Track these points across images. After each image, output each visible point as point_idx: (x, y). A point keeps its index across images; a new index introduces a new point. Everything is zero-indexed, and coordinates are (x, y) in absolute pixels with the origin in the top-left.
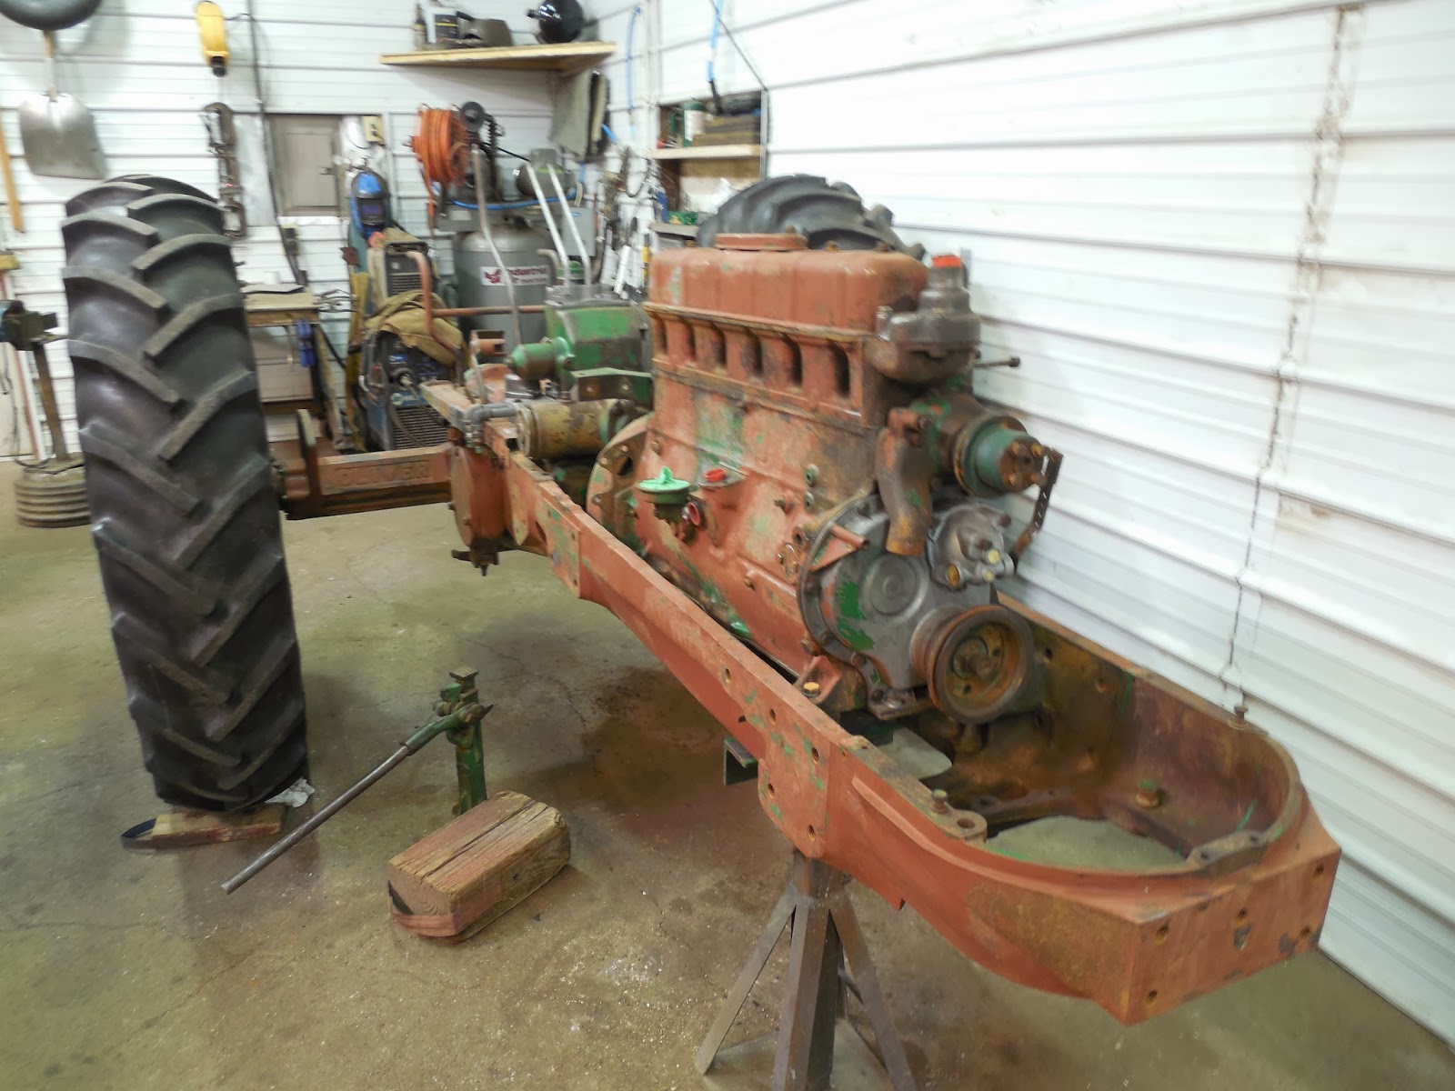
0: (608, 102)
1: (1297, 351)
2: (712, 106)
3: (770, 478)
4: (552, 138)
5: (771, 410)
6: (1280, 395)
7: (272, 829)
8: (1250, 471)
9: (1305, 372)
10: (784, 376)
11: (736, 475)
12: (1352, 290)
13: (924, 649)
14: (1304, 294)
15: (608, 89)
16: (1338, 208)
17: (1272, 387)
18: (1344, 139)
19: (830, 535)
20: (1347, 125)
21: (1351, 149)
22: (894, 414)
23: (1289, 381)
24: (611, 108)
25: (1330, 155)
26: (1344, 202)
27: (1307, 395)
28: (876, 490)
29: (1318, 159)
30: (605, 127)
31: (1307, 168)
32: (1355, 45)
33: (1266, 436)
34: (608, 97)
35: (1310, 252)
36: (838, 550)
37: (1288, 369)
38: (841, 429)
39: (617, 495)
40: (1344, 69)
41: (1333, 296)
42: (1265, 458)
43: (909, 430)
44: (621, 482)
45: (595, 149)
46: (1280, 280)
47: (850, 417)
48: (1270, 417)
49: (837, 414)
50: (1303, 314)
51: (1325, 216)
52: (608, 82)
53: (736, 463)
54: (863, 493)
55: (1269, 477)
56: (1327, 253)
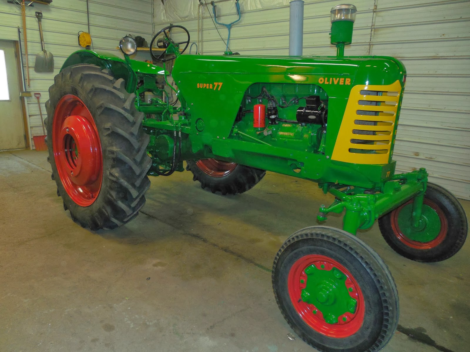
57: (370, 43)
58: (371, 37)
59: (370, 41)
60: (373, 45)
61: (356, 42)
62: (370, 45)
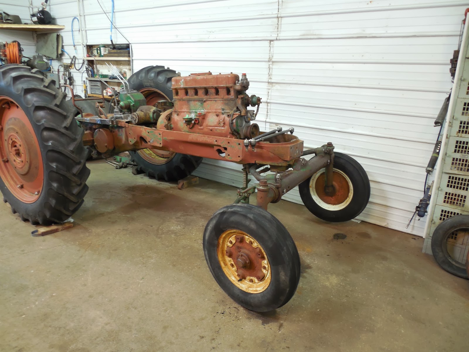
0: (63, 43)
1: (269, 98)
2: (112, 47)
3: (212, 112)
4: (36, 52)
5: (211, 100)
6: (268, 105)
7: (71, 226)
8: (264, 120)
9: (271, 101)
10: (214, 94)
11: (203, 113)
12: (277, 87)
13: (246, 131)
14: (270, 88)
15: (62, 39)
16: (273, 73)
17: (266, 104)
18: (273, 62)
19: (234, 114)
20: (273, 60)
21: (274, 63)
22: (239, 96)
23: (269, 103)
24: (64, 44)
25: (271, 64)
26: (274, 72)
27: (272, 105)
28: (237, 108)
29: (269, 65)
30: (62, 49)
31: (268, 66)
32: (273, 47)
33: (266, 113)
34: (62, 41)
35: (270, 81)
36: (235, 116)
37: (268, 101)
38: (229, 100)
39: (169, 125)
40: (271, 50)
41: (274, 88)
42: (266, 117)
43: (242, 98)
44: (169, 122)
45: (59, 56)
46: (265, 85)
47: (232, 98)
48: (267, 110)
49: (228, 98)
50: (270, 91)
51: (271, 74)
52: (62, 37)
53: (203, 111)
54: (235, 109)
55: (268, 120)
56: (272, 81)
57: (278, 14)
58: (279, 6)
59: (278, 12)
60: (281, 17)
61: (261, 14)
62: (278, 17)
